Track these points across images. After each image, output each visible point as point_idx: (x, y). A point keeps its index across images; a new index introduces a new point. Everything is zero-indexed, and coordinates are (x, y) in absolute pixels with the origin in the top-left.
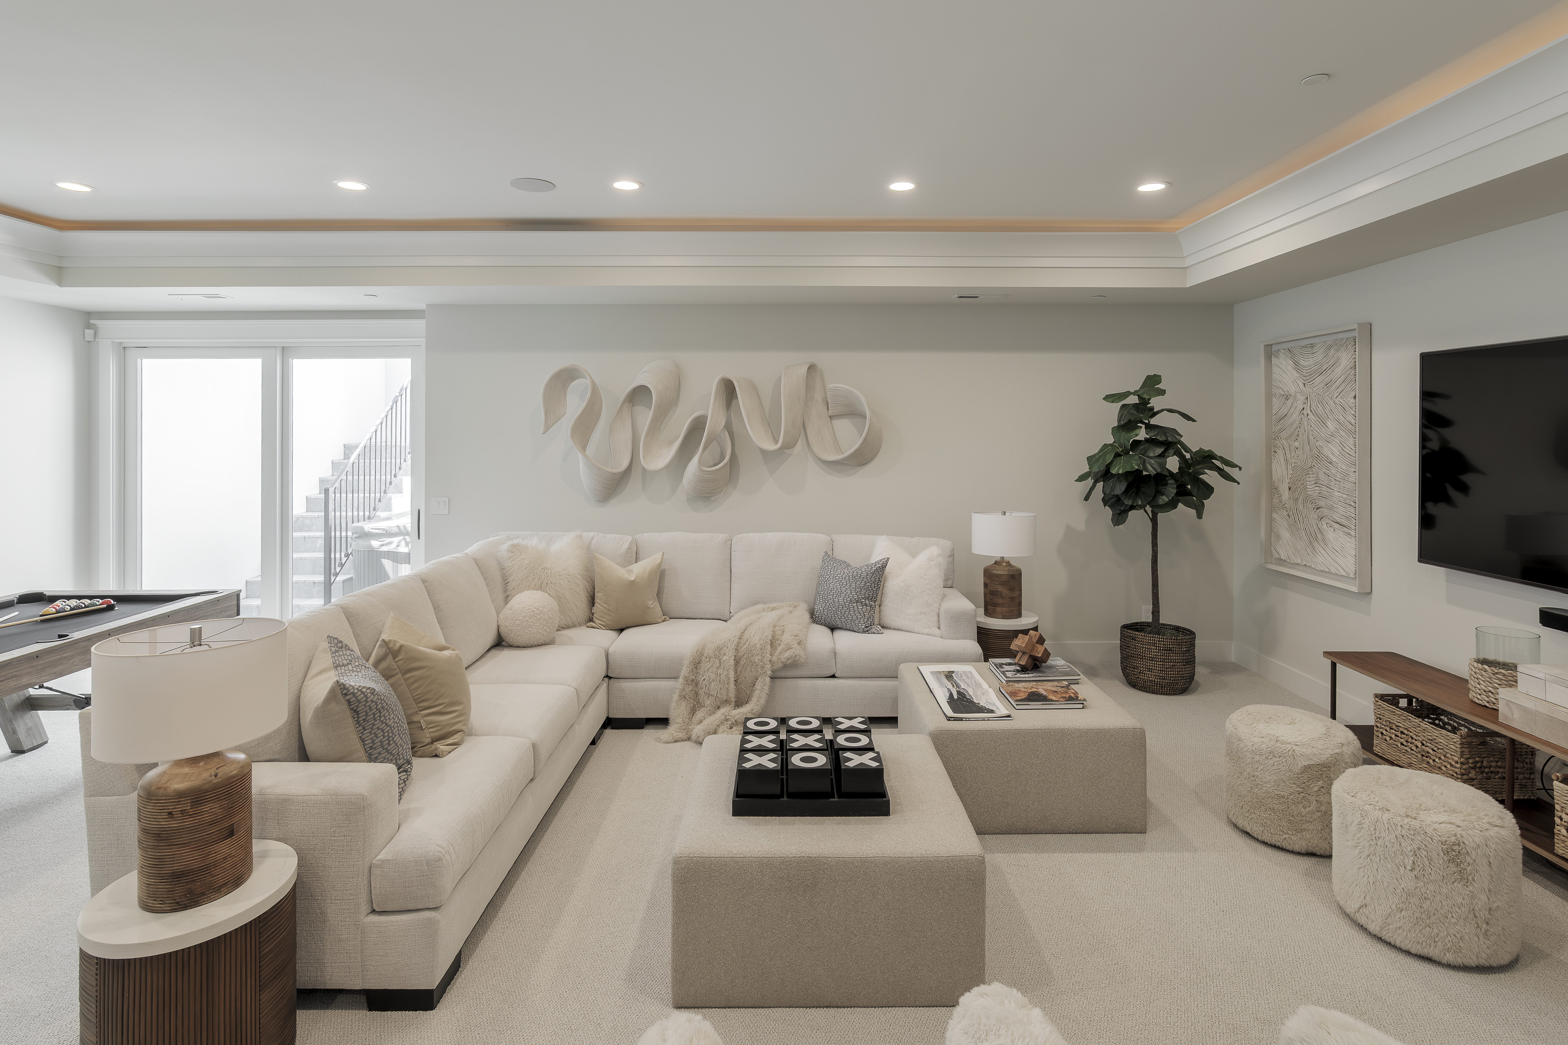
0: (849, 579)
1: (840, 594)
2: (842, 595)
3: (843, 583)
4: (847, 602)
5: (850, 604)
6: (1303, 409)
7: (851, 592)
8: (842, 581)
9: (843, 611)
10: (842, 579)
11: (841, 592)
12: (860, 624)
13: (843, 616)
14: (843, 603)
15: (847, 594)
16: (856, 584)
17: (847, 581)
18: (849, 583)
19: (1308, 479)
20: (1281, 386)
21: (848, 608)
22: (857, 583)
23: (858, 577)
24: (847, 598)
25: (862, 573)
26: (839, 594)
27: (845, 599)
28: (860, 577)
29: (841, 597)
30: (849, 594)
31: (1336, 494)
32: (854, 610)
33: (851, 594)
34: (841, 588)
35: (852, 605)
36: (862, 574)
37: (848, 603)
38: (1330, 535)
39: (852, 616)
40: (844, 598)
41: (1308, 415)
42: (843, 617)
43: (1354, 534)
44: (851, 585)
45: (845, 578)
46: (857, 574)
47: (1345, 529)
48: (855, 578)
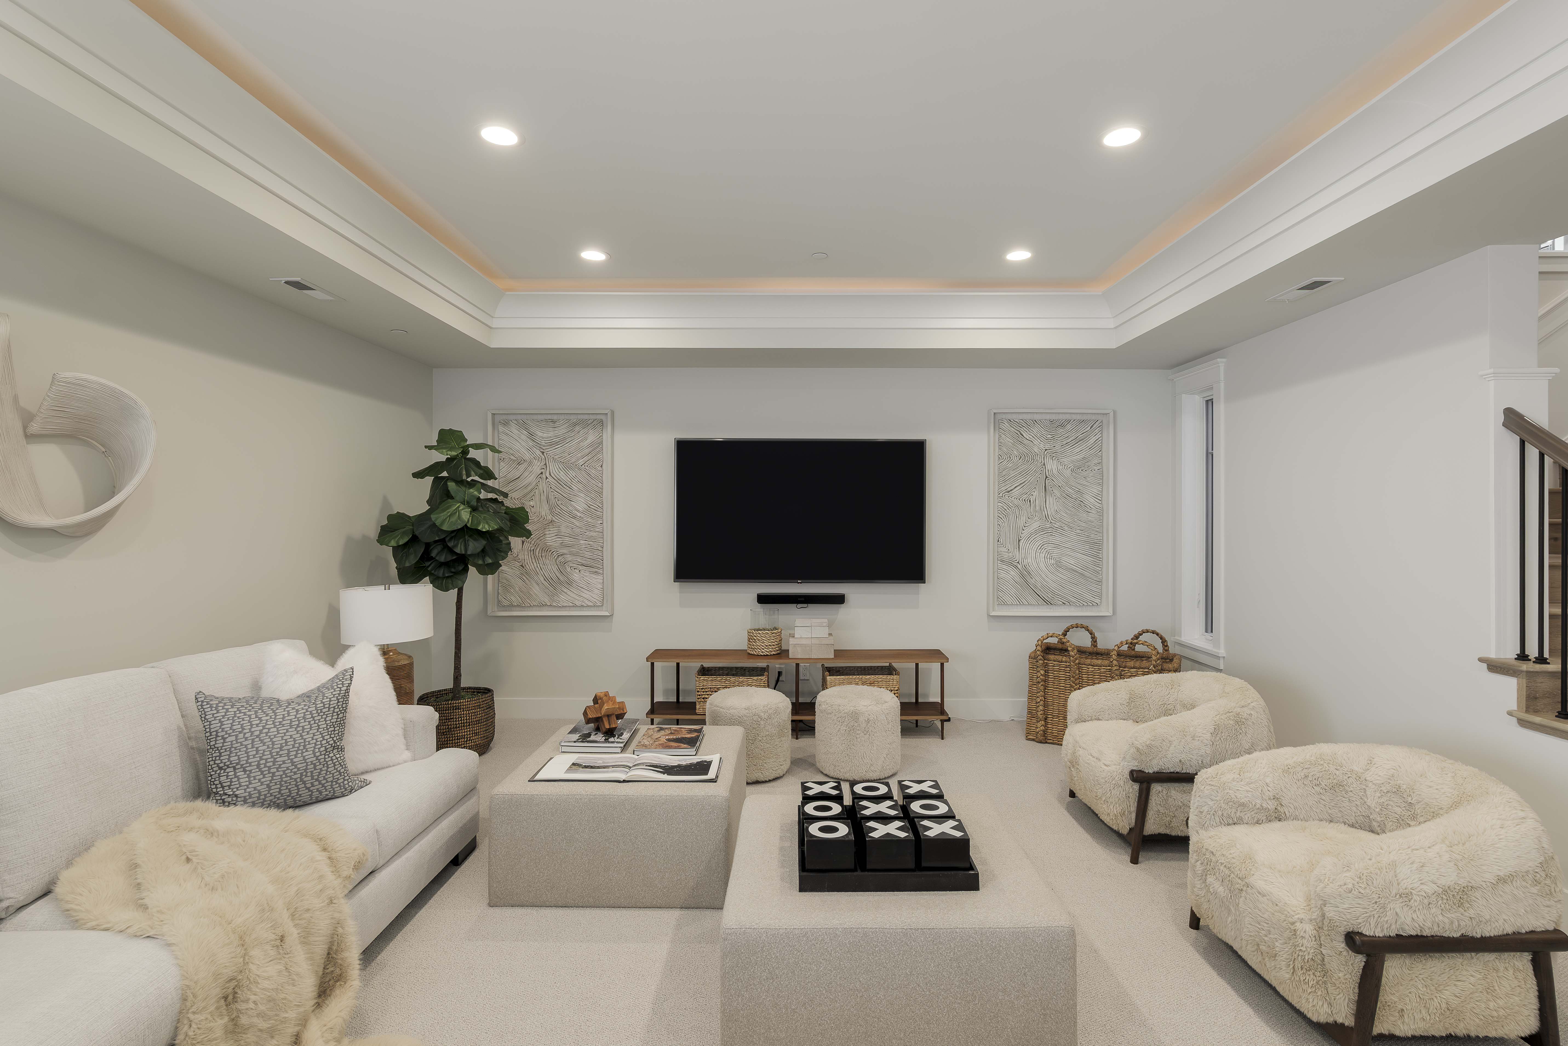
0: (312, 717)
1: (305, 746)
2: (308, 746)
3: (303, 727)
4: (321, 755)
5: (327, 757)
6: (542, 473)
7: (323, 737)
8: (301, 725)
9: (316, 773)
10: (299, 721)
11: (305, 742)
12: (346, 782)
13: (317, 780)
14: (315, 758)
15: (317, 741)
16: (326, 721)
17: (309, 722)
18: (315, 723)
19: (547, 533)
20: (511, 452)
21: (324, 765)
22: (328, 719)
23: (327, 709)
24: (319, 749)
25: (330, 701)
26: (301, 748)
27: (317, 750)
28: (329, 708)
29: (307, 751)
30: (321, 741)
31: (582, 542)
32: (334, 763)
33: (324, 740)
34: (301, 736)
35: (329, 757)
36: (332, 703)
37: (323, 756)
38: (576, 576)
39: (333, 774)
40: (313, 751)
41: (547, 478)
42: (317, 783)
43: (601, 572)
44: (318, 726)
45: (304, 718)
46: (324, 705)
47: (591, 568)
48: (321, 712)
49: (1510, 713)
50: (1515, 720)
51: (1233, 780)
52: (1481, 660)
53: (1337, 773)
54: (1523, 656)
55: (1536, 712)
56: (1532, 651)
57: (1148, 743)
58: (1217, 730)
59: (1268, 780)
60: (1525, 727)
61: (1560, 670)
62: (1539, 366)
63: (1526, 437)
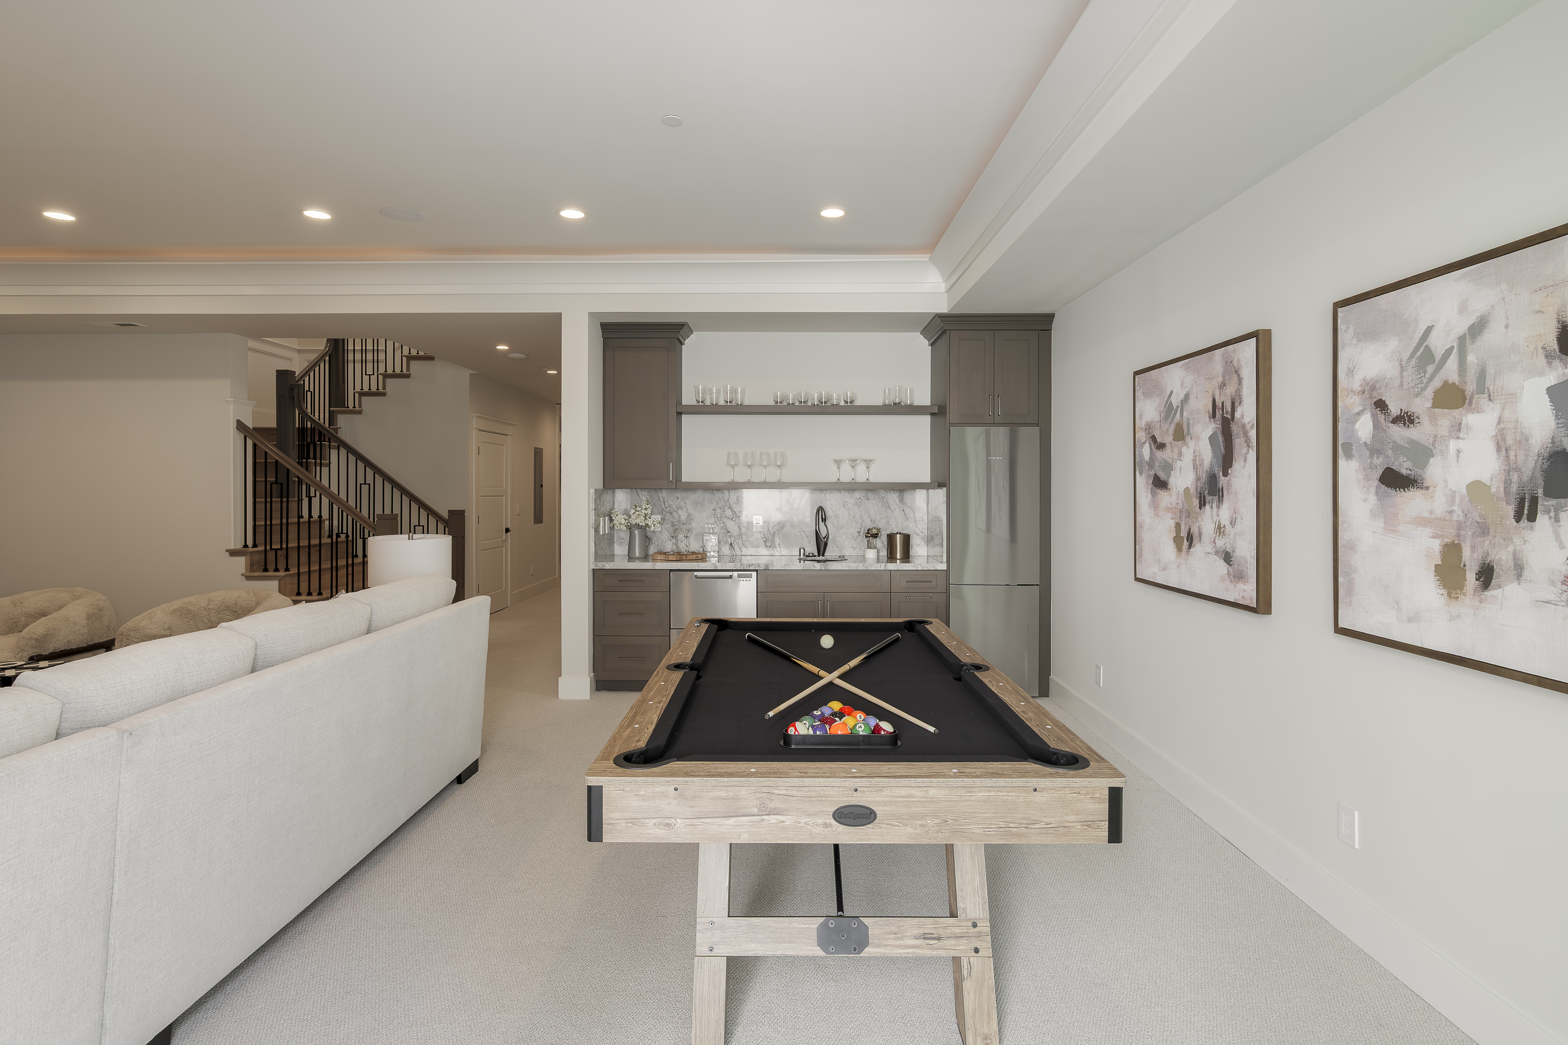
49: (243, 575)
50: (244, 577)
51: (147, 624)
52: (227, 551)
53: (195, 609)
54: (246, 546)
55: (253, 571)
56: (250, 543)
57: (45, 633)
58: (89, 617)
59: (165, 620)
60: (250, 580)
61: (264, 549)
62: (248, 400)
63: (247, 434)
